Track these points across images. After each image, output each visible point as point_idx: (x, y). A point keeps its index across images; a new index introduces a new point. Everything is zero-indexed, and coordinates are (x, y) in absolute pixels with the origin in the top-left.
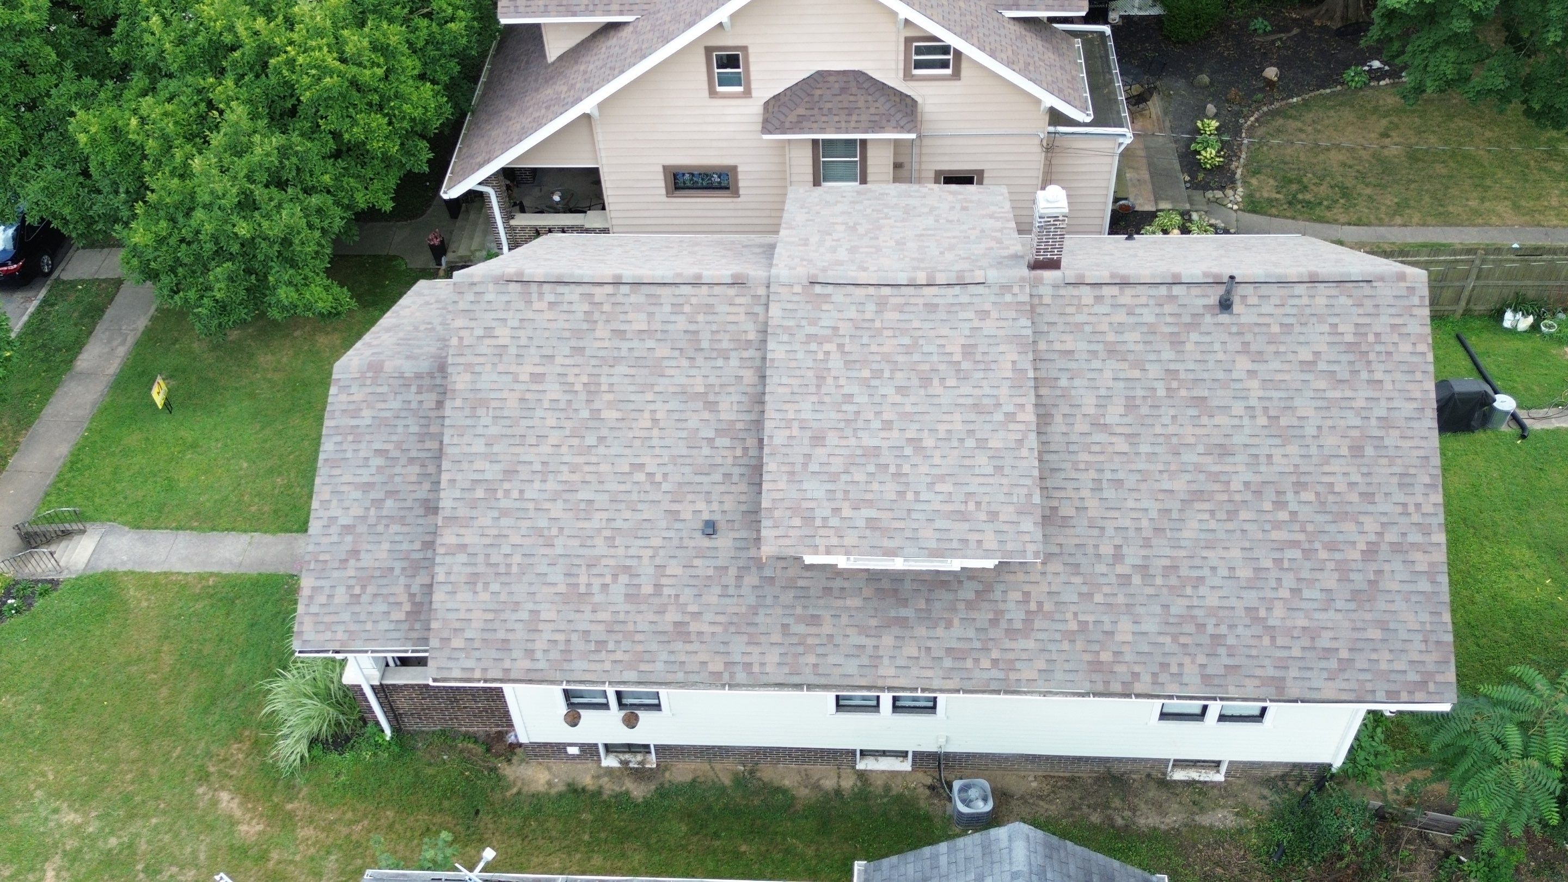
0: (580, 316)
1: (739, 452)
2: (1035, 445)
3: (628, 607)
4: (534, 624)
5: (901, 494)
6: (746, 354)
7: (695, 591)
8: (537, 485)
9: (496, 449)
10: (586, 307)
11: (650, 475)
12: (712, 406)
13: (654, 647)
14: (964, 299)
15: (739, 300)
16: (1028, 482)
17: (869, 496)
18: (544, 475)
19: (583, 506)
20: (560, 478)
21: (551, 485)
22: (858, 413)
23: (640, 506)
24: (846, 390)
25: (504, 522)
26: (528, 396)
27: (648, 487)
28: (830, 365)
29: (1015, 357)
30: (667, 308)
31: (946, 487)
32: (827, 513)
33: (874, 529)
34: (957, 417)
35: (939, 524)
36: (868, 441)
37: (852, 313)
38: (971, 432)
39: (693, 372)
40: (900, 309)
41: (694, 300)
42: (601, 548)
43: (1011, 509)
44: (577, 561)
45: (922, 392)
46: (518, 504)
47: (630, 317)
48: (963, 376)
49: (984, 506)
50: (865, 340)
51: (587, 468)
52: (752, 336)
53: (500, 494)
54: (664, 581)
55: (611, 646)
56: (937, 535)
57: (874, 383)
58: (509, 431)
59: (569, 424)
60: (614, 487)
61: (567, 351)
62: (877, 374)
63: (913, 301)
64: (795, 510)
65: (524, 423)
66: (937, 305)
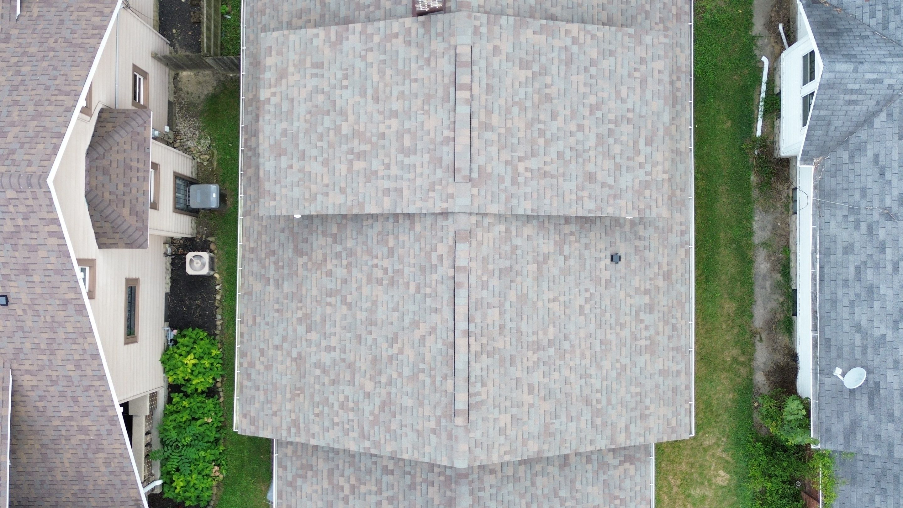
0: (490, 361)
1: (573, 238)
2: (595, 27)
3: (656, 312)
4: (663, 373)
5: (629, 121)
6: (514, 233)
7: (648, 267)
8: (593, 381)
9: (574, 414)
10: (484, 357)
11: (586, 301)
12: (546, 258)
13: (674, 293)
14: (483, 63)
15: (479, 238)
16: (620, 35)
17: (631, 143)
18: (586, 376)
19: (604, 347)
20: (588, 365)
21: (593, 371)
22: (571, 149)
23: (603, 307)
24: (555, 156)
25: (614, 401)
26: (542, 395)
27: (593, 302)
28: (535, 167)
29: (530, 32)
30: (485, 293)
31: (624, 92)
32: (642, 172)
33: (652, 141)
34: (574, 78)
35: (648, 96)
36: (592, 142)
37: (494, 150)
38: (586, 70)
39: (525, 273)
40: (489, 113)
41: (480, 273)
42: (626, 333)
43: (638, 49)
44: (633, 349)
45: (555, 101)
46: (604, 393)
47: (490, 321)
48: (544, 71)
49: (637, 66)
50: (515, 141)
51: (583, 347)
52: (502, 228)
53: (599, 407)
54: (643, 289)
55: (674, 321)
56: (656, 99)
57: (548, 136)
58: (564, 405)
59: (558, 362)
60: (593, 325)
61: (513, 368)
62: (541, 133)
63: (483, 103)
64: (640, 193)
65: (558, 396)
66: (487, 85)
